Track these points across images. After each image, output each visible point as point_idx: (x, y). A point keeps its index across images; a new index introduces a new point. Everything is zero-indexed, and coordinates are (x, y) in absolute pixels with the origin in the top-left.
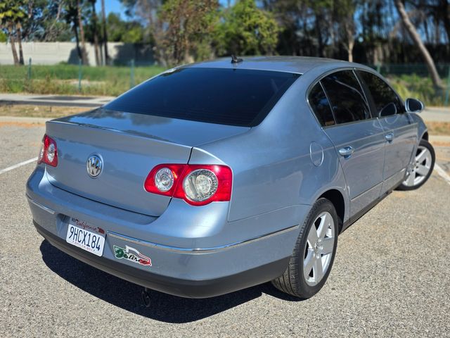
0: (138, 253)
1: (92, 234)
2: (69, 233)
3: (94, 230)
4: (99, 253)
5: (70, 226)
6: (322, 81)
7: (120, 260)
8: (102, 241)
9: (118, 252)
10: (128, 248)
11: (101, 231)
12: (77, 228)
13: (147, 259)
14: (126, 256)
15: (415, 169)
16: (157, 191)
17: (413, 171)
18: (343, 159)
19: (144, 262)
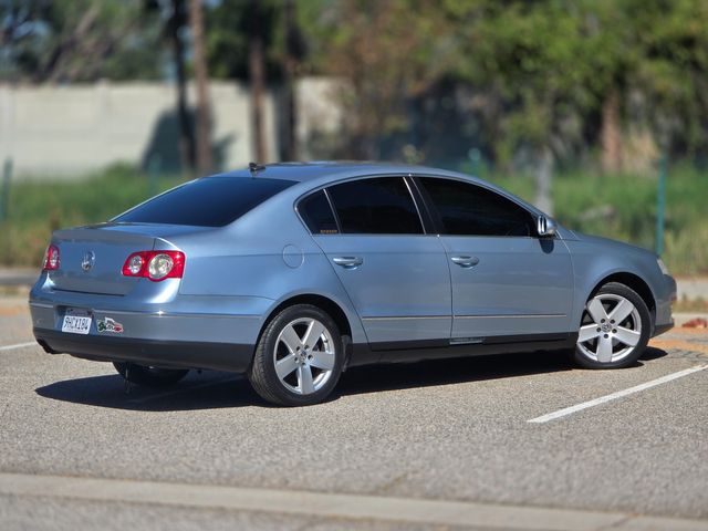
0: (114, 321)
1: (82, 319)
2: (65, 323)
3: (84, 315)
4: (86, 332)
5: (66, 317)
6: (329, 189)
7: (102, 332)
8: (89, 321)
9: (100, 325)
10: (107, 319)
11: (89, 314)
12: (71, 318)
13: (121, 326)
14: (105, 328)
15: (611, 334)
16: (131, 274)
17: (606, 336)
18: (341, 267)
19: (118, 329)
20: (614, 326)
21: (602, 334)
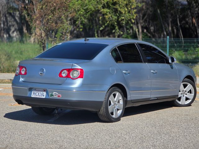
0: (57, 93)
1: (41, 92)
2: (32, 94)
3: (42, 91)
5: (33, 92)
6: (118, 47)
7: (52, 97)
8: (45, 93)
9: (51, 95)
10: (54, 93)
11: (44, 91)
12: (35, 92)
13: (60, 95)
14: (53, 96)
15: (185, 96)
16: (62, 77)
17: (184, 96)
18: (125, 74)
19: (59, 96)
20: (186, 93)
21: (182, 95)
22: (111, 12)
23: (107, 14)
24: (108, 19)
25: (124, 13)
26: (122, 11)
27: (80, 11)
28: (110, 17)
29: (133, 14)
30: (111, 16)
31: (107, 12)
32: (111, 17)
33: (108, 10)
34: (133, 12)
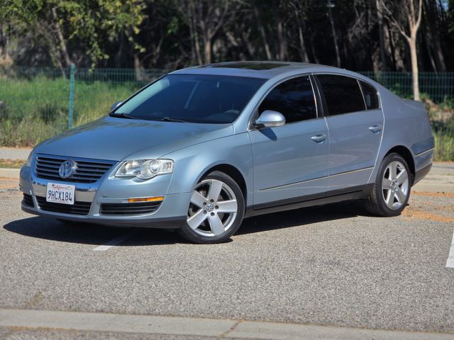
22: (82, 10)
23: (74, 12)
24: (77, 24)
25: (111, 11)
26: (108, 8)
27: (13, 5)
28: (80, 21)
29: (136, 15)
30: (83, 18)
31: (73, 9)
32: (82, 21)
33: (76, 5)
34: (136, 11)
